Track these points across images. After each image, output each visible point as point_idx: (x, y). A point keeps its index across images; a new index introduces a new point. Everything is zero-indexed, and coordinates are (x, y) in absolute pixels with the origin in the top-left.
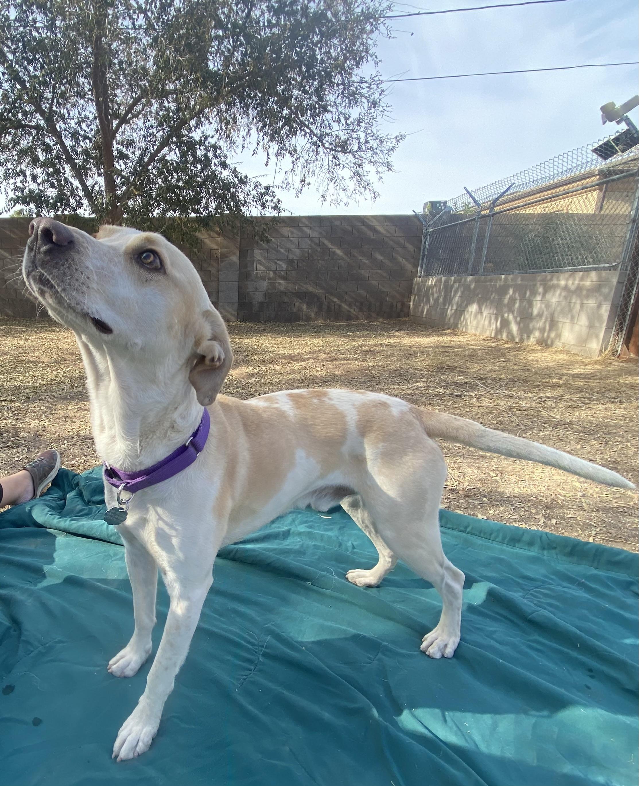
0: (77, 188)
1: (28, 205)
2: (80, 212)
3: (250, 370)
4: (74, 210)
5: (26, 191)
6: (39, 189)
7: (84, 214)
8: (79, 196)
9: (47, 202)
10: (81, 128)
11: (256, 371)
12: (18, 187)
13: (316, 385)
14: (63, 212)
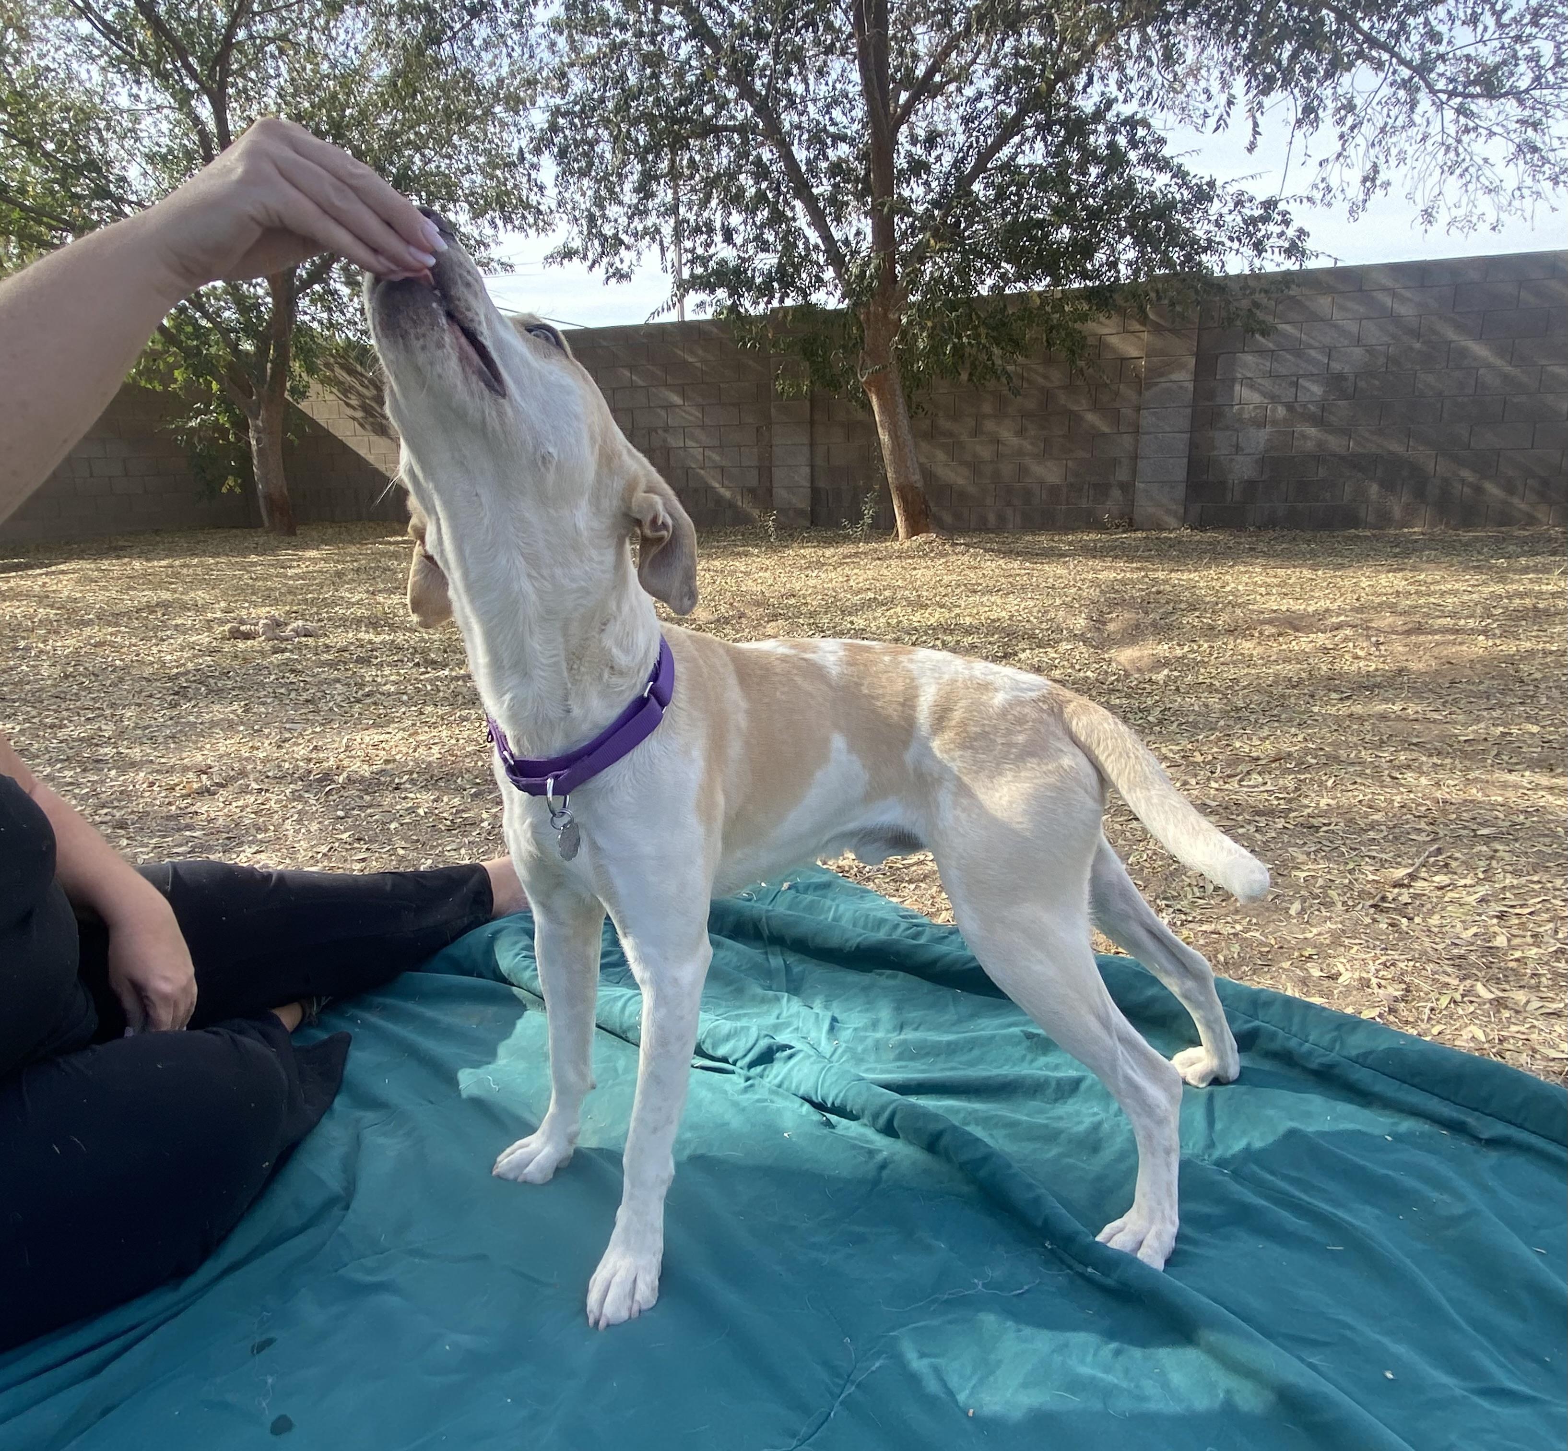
0: (816, 247)
1: (712, 291)
2: (818, 297)
3: (1163, 649)
4: (805, 295)
5: (712, 264)
6: (739, 257)
7: (826, 303)
8: (818, 264)
9: (749, 284)
10: (831, 119)
11: (1179, 652)
12: (698, 257)
13: (1334, 695)
14: (782, 301)
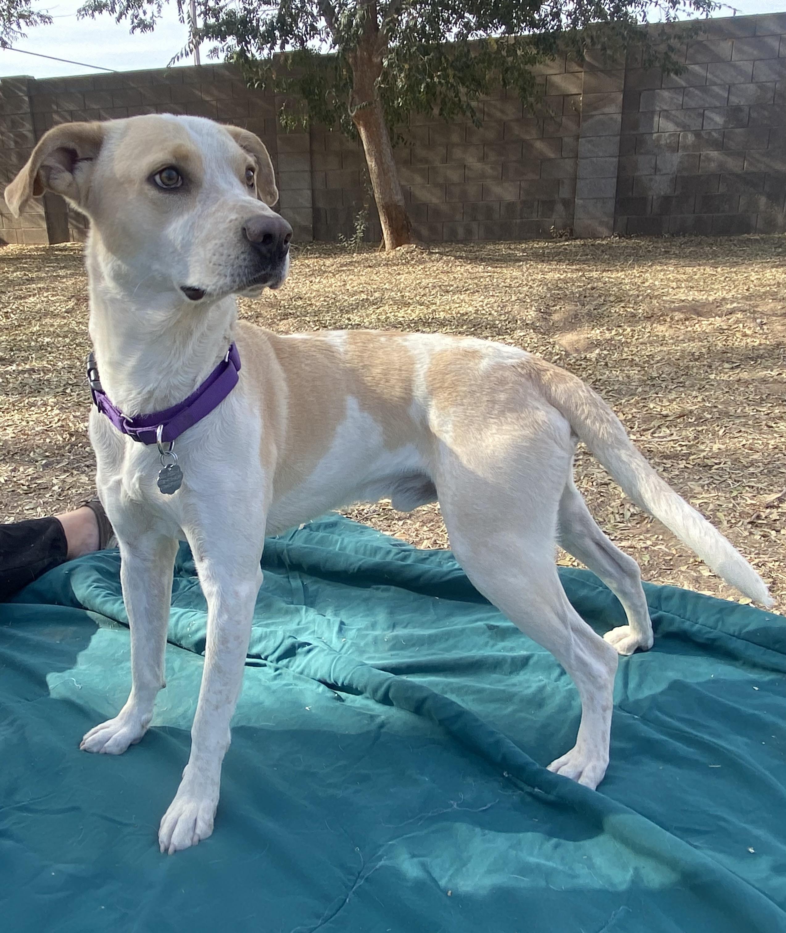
1: (223, 39)
2: (313, 44)
3: (596, 334)
4: (302, 42)
5: (222, 15)
6: (245, 9)
7: (320, 48)
8: (313, 16)
9: (255, 32)
11: (608, 335)
12: (210, 9)
13: (726, 365)
14: (282, 47)
